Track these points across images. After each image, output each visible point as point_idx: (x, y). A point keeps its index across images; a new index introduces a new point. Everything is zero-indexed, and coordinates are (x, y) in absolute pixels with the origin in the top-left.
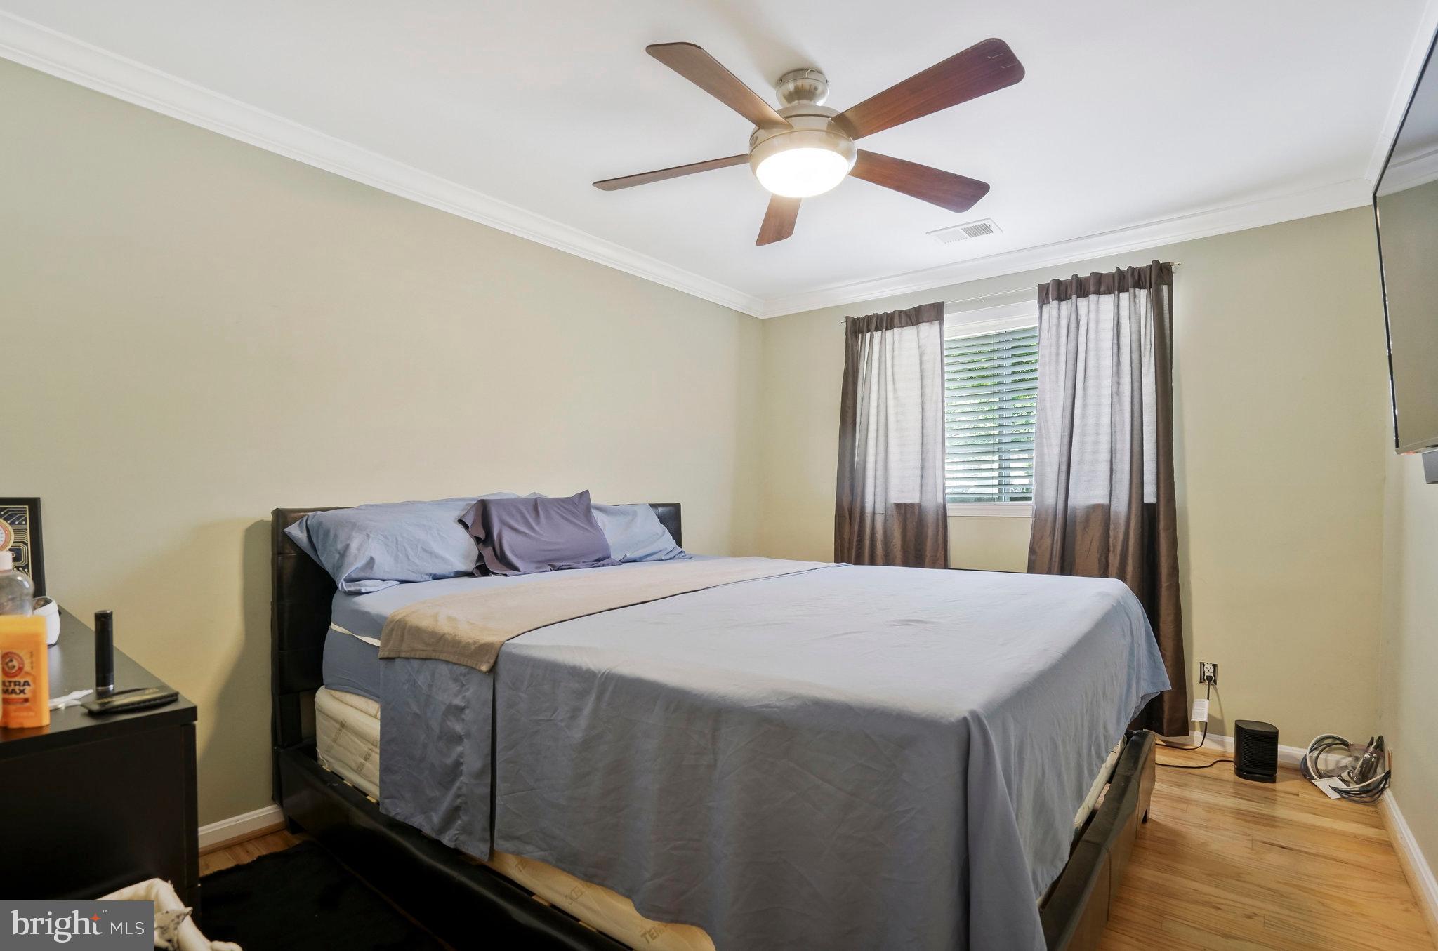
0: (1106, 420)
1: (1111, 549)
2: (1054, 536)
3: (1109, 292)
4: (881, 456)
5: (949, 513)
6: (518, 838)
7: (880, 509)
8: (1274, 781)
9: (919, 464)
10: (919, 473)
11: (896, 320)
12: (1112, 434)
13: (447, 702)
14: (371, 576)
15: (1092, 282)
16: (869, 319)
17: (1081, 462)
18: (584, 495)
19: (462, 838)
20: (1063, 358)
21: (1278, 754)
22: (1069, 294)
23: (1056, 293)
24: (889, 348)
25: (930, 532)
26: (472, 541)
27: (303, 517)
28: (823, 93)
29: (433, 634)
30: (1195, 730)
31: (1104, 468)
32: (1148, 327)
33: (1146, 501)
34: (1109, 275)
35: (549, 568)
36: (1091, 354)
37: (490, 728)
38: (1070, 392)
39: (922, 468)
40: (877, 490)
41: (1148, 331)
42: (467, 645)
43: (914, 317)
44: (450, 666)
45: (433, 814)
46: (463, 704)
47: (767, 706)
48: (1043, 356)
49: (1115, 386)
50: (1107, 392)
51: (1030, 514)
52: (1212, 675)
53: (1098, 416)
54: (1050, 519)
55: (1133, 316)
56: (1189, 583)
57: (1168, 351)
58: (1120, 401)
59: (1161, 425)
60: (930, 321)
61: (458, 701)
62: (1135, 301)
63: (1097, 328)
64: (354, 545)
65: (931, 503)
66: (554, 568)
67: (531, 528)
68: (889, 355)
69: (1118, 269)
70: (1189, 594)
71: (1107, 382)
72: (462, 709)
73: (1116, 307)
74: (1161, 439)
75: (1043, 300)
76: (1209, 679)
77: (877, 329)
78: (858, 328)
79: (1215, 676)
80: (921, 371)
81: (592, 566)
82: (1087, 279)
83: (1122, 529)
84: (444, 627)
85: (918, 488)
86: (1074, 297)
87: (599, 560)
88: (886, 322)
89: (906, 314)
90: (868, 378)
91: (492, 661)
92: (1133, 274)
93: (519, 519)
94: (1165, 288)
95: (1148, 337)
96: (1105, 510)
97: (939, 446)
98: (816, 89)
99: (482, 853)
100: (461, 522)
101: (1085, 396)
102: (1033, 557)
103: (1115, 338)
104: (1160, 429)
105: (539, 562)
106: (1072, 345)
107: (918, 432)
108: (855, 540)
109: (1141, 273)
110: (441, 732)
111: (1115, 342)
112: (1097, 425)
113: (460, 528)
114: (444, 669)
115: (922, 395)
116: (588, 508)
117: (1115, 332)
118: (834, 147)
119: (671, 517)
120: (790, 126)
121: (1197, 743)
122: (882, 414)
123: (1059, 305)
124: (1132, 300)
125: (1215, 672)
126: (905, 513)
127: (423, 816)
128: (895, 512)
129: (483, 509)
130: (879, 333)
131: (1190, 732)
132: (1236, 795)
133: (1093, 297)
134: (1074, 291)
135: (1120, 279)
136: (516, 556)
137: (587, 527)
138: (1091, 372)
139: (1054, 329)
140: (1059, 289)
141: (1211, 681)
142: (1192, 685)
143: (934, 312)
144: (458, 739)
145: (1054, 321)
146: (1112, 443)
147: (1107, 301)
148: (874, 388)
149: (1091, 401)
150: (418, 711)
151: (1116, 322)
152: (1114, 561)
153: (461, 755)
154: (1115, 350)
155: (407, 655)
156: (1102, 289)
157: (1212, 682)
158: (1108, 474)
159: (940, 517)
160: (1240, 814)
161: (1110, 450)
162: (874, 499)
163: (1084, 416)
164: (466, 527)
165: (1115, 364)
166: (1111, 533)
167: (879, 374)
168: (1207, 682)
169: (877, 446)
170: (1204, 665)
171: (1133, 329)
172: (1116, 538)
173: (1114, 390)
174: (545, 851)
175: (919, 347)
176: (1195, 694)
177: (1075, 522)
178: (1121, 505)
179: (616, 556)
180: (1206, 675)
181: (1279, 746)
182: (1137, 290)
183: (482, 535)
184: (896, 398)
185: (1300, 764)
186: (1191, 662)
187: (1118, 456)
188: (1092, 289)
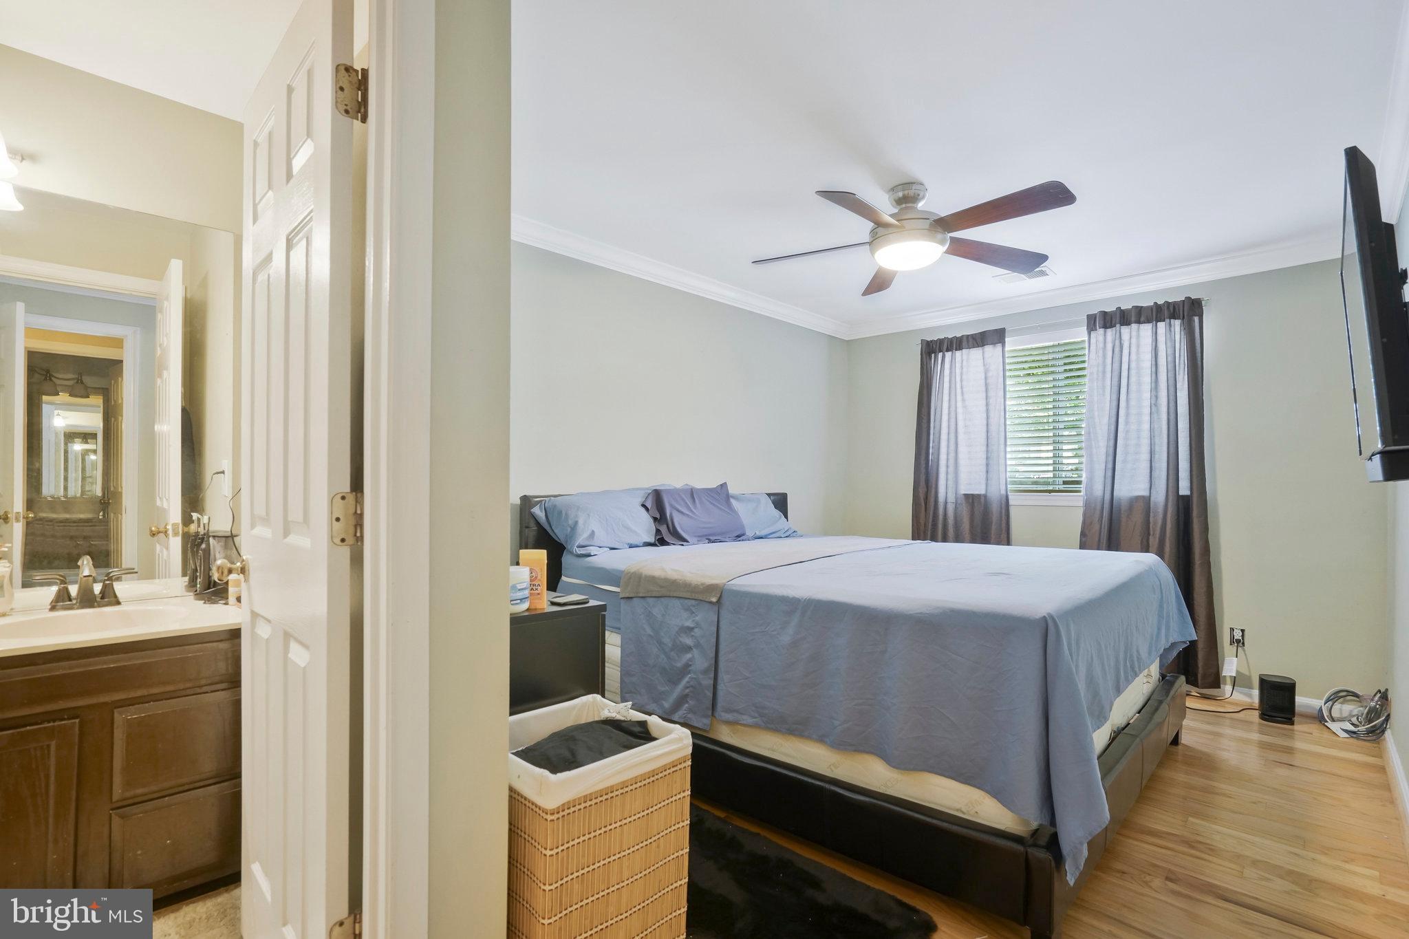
0: (1146, 426)
1: (1152, 533)
2: (1102, 521)
3: (1148, 321)
4: (952, 455)
5: (1011, 502)
6: (737, 711)
7: (951, 499)
8: (1292, 724)
9: (984, 462)
10: (984, 469)
11: (964, 343)
12: (1152, 438)
13: (680, 624)
14: (592, 544)
15: (1133, 314)
16: (941, 341)
17: (1125, 461)
18: (723, 486)
19: (689, 716)
20: (1108, 375)
21: (1296, 704)
22: (1113, 322)
23: (1102, 322)
24: (958, 365)
25: (995, 518)
26: (652, 520)
27: (541, 501)
28: (923, 197)
29: (666, 580)
30: (1225, 684)
31: (1145, 466)
32: (1182, 351)
33: (1181, 493)
34: (1148, 307)
35: (707, 541)
36: (1133, 372)
37: (715, 640)
38: (1115, 403)
39: (987, 465)
40: (949, 482)
41: (1182, 354)
42: (696, 586)
43: (980, 340)
44: (682, 601)
45: (664, 702)
46: (692, 626)
47: (921, 613)
48: (1091, 373)
49: (1154, 398)
50: (1147, 403)
51: (1081, 504)
52: (1240, 638)
53: (1140, 423)
54: (1099, 507)
55: (1168, 342)
56: (1219, 562)
57: (1200, 370)
58: (1158, 412)
59: (1193, 432)
60: (994, 344)
61: (689, 624)
62: (1170, 330)
63: (1138, 350)
64: (581, 522)
65: (995, 493)
66: (710, 541)
67: (692, 511)
68: (958, 371)
69: (1156, 303)
70: (1220, 572)
71: (1147, 395)
72: (691, 629)
73: (1154, 335)
74: (1193, 443)
75: (1091, 327)
76: (1238, 641)
77: (948, 350)
78: (932, 349)
79: (1243, 639)
80: (986, 385)
81: (734, 540)
82: (1128, 311)
83: (1160, 516)
84: (672, 575)
85: (984, 482)
86: (1118, 326)
87: (738, 536)
88: (956, 344)
89: (973, 337)
90: (940, 391)
91: (719, 596)
92: (1168, 308)
93: (682, 503)
94: (1196, 319)
95: (1182, 358)
96: (1146, 500)
97: (1002, 446)
98: (919, 195)
99: (705, 725)
100: (643, 505)
101: (1128, 407)
102: (1083, 539)
103: (1154, 359)
104: (1193, 435)
105: (699, 536)
106: (1116, 365)
107: (984, 435)
108: (930, 524)
109: (1177, 307)
110: (674, 645)
111: (1154, 363)
112: (1139, 431)
113: (643, 510)
114: (677, 602)
115: (987, 405)
116: (728, 497)
117: (1154, 355)
118: (933, 239)
119: (781, 502)
120: (903, 227)
121: (1228, 695)
122: (953, 421)
123: (1105, 332)
124: (1168, 328)
125: (1243, 636)
126: (973, 502)
127: (655, 704)
128: (964, 502)
129: (657, 496)
130: (950, 353)
131: (1221, 686)
132: (1261, 733)
133: (1134, 326)
134: (1118, 320)
135: (1157, 312)
136: (684, 531)
137: (726, 510)
138: (1133, 387)
139: (1101, 352)
140: (1105, 319)
141: (1239, 643)
142: (1223, 648)
143: (995, 337)
144: (689, 649)
145: (1101, 345)
146: (1152, 445)
147: (1146, 329)
148: (946, 398)
149: (1133, 411)
150: (651, 633)
151: (1154, 347)
152: (1154, 541)
153: (690, 660)
154: (1154, 369)
155: (644, 595)
156: (1142, 319)
157: (1241, 644)
158: (1149, 471)
159: (1003, 506)
160: (1264, 746)
161: (1149, 451)
162: (947, 491)
163: (1127, 423)
164: (647, 509)
165: (1153, 380)
166: (1151, 519)
167: (950, 388)
168: (1236, 645)
169: (948, 447)
170: (1233, 630)
171: (1169, 352)
172: (1155, 524)
173: (1153, 402)
174: (756, 718)
175: (984, 365)
176: (1226, 655)
177: (1120, 510)
178: (1159, 496)
179: (749, 533)
180: (1235, 638)
181: (1296, 697)
182: (1172, 320)
183: (658, 516)
184: (965, 407)
185: (1317, 712)
186: (1222, 627)
187: (1157, 456)
188: (1133, 319)
